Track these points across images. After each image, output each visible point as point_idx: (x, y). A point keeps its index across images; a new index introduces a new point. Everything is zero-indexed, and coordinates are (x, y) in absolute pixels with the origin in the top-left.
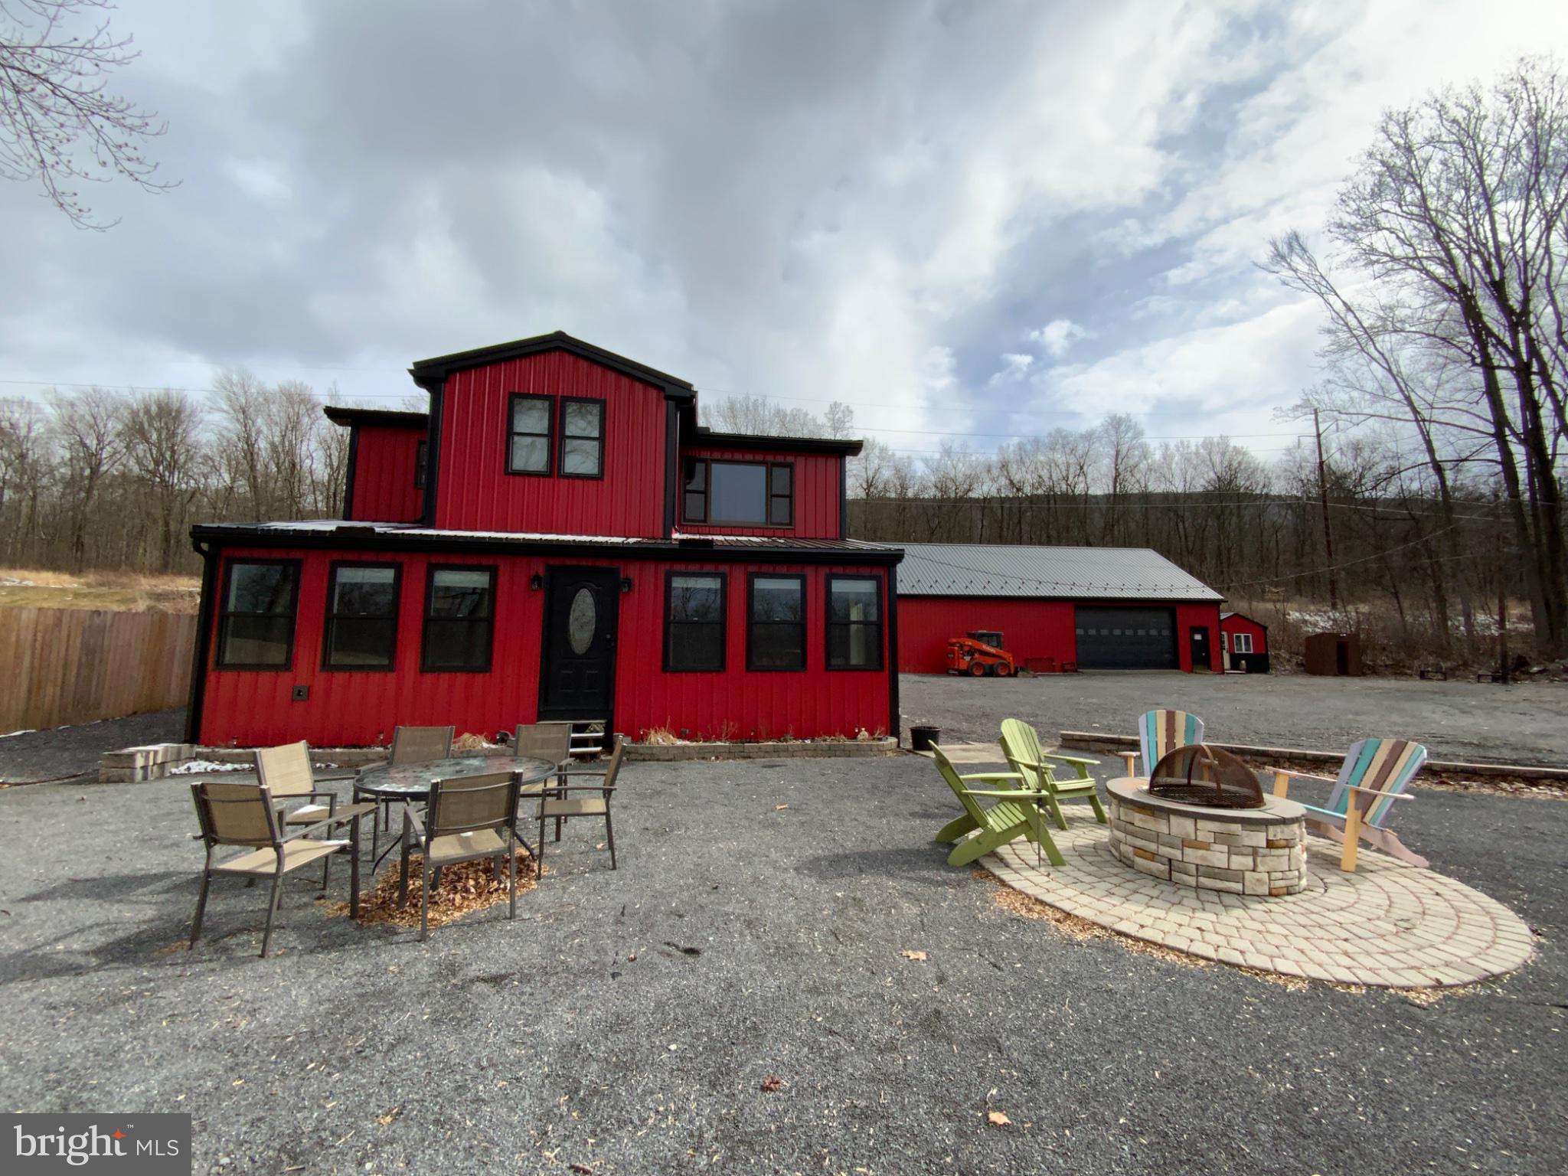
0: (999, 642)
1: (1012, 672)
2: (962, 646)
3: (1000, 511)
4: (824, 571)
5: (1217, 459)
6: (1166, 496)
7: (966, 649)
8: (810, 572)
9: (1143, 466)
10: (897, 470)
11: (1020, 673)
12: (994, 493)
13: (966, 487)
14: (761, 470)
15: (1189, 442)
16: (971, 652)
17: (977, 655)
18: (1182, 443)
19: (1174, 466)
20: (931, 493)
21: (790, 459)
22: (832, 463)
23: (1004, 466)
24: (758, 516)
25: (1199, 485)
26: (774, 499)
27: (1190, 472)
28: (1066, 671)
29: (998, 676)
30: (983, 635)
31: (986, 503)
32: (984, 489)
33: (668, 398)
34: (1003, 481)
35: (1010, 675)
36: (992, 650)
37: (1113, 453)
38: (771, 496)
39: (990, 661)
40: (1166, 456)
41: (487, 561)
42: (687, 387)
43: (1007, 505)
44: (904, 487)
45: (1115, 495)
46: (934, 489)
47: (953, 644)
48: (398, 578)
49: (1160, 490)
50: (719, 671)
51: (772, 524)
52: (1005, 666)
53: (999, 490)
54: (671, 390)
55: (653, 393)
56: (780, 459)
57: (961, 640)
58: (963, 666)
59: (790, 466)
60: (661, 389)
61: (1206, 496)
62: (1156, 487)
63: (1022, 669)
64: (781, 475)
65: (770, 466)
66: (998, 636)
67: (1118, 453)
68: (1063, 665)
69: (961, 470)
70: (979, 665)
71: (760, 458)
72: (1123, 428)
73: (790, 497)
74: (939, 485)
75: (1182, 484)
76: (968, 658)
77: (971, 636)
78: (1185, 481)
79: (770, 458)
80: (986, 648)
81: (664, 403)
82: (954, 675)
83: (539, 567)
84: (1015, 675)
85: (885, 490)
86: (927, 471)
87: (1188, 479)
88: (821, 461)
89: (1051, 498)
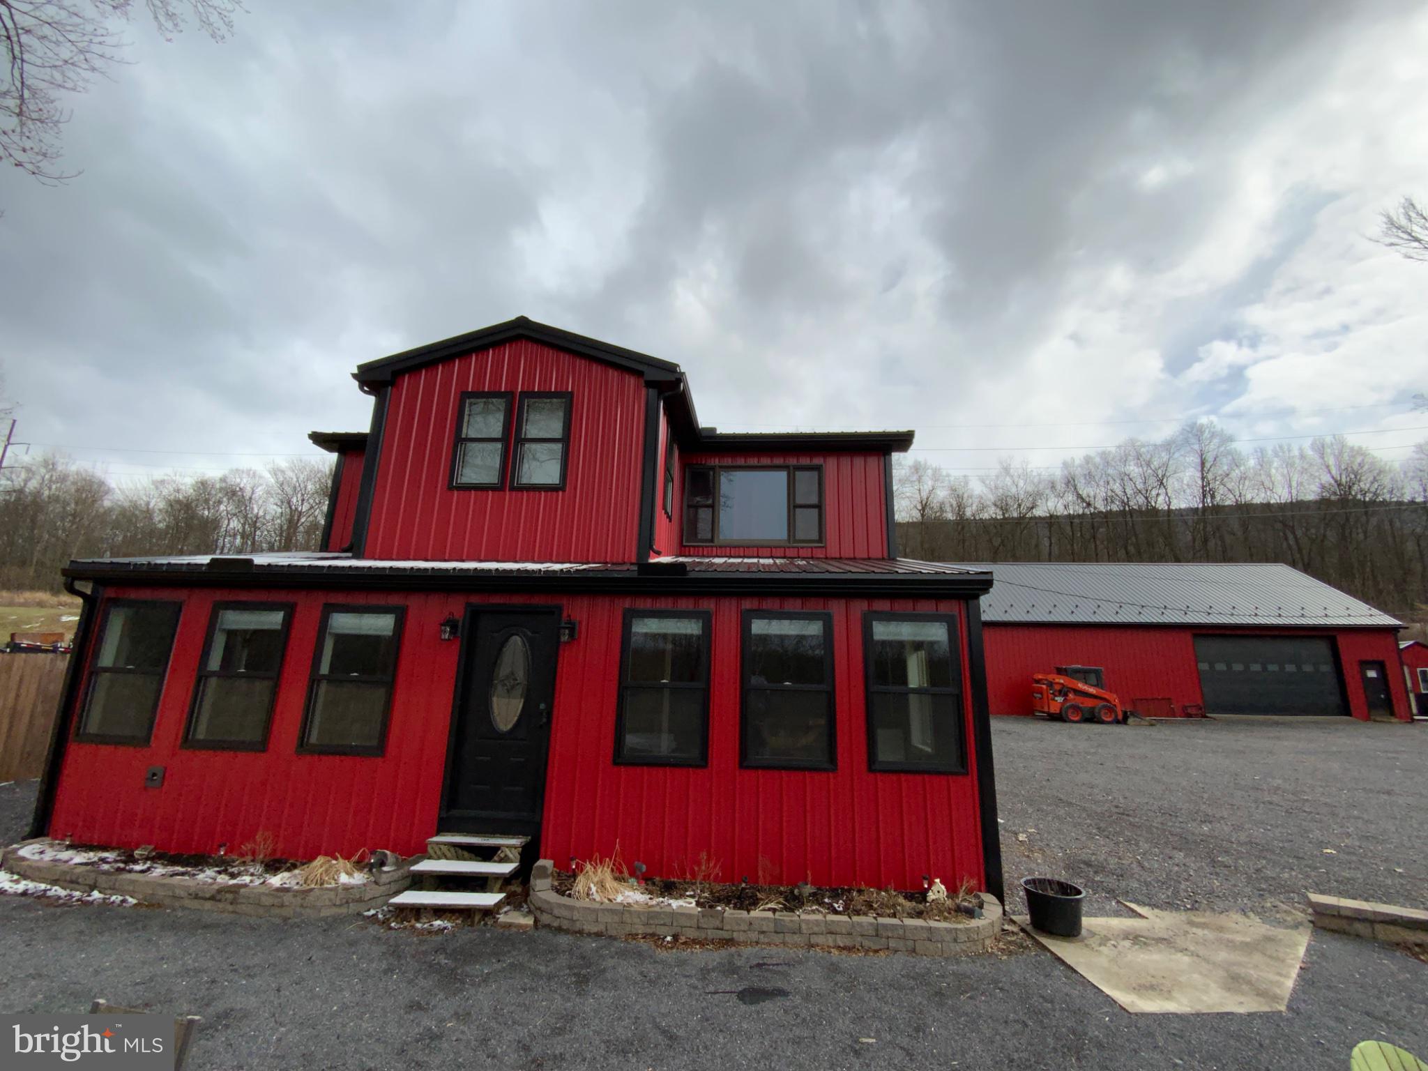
0: (1098, 679)
1: (1120, 717)
2: (1051, 685)
3: (1068, 528)
4: (860, 607)
5: (1331, 461)
6: (1267, 506)
7: (1057, 687)
8: (837, 608)
9: (1236, 473)
10: (953, 490)
11: (1131, 720)
12: (1060, 511)
13: (1029, 505)
14: (782, 476)
15: (1289, 445)
16: (1063, 692)
17: (1071, 696)
18: (1281, 447)
19: (1273, 471)
20: (991, 513)
21: (817, 461)
22: (873, 462)
23: (1070, 482)
24: (778, 532)
25: (1311, 493)
26: (798, 511)
27: (1295, 478)
28: (1190, 716)
29: (1102, 722)
30: (1077, 671)
31: (1052, 521)
32: (1052, 505)
33: (649, 384)
34: (1070, 497)
35: (1118, 722)
36: (1092, 690)
37: (1198, 460)
38: (793, 506)
39: (1089, 703)
40: (1263, 463)
41: (395, 600)
42: (671, 368)
43: (1077, 521)
44: (960, 507)
45: (1205, 509)
46: (993, 508)
47: (1038, 681)
48: (288, 623)
49: (1257, 500)
50: (697, 767)
51: (796, 541)
52: (1111, 710)
53: (1066, 507)
54: (652, 375)
55: (631, 381)
56: (805, 461)
57: (1050, 677)
58: (1054, 709)
59: (818, 468)
60: (640, 374)
61: (1323, 503)
62: (1255, 496)
63: (1133, 714)
64: (806, 481)
65: (792, 471)
66: (1096, 672)
67: (1203, 464)
68: (1184, 708)
69: (1021, 488)
70: (1076, 708)
71: (778, 461)
72: (1206, 434)
73: (819, 507)
74: (999, 503)
75: (1286, 490)
76: (1060, 699)
77: (1060, 671)
78: (1290, 486)
79: (792, 461)
80: (1081, 686)
81: (644, 391)
82: (1043, 719)
83: (456, 607)
84: (1124, 721)
85: (942, 510)
86: (985, 490)
87: (1294, 484)
88: (859, 461)
89: (1127, 514)
